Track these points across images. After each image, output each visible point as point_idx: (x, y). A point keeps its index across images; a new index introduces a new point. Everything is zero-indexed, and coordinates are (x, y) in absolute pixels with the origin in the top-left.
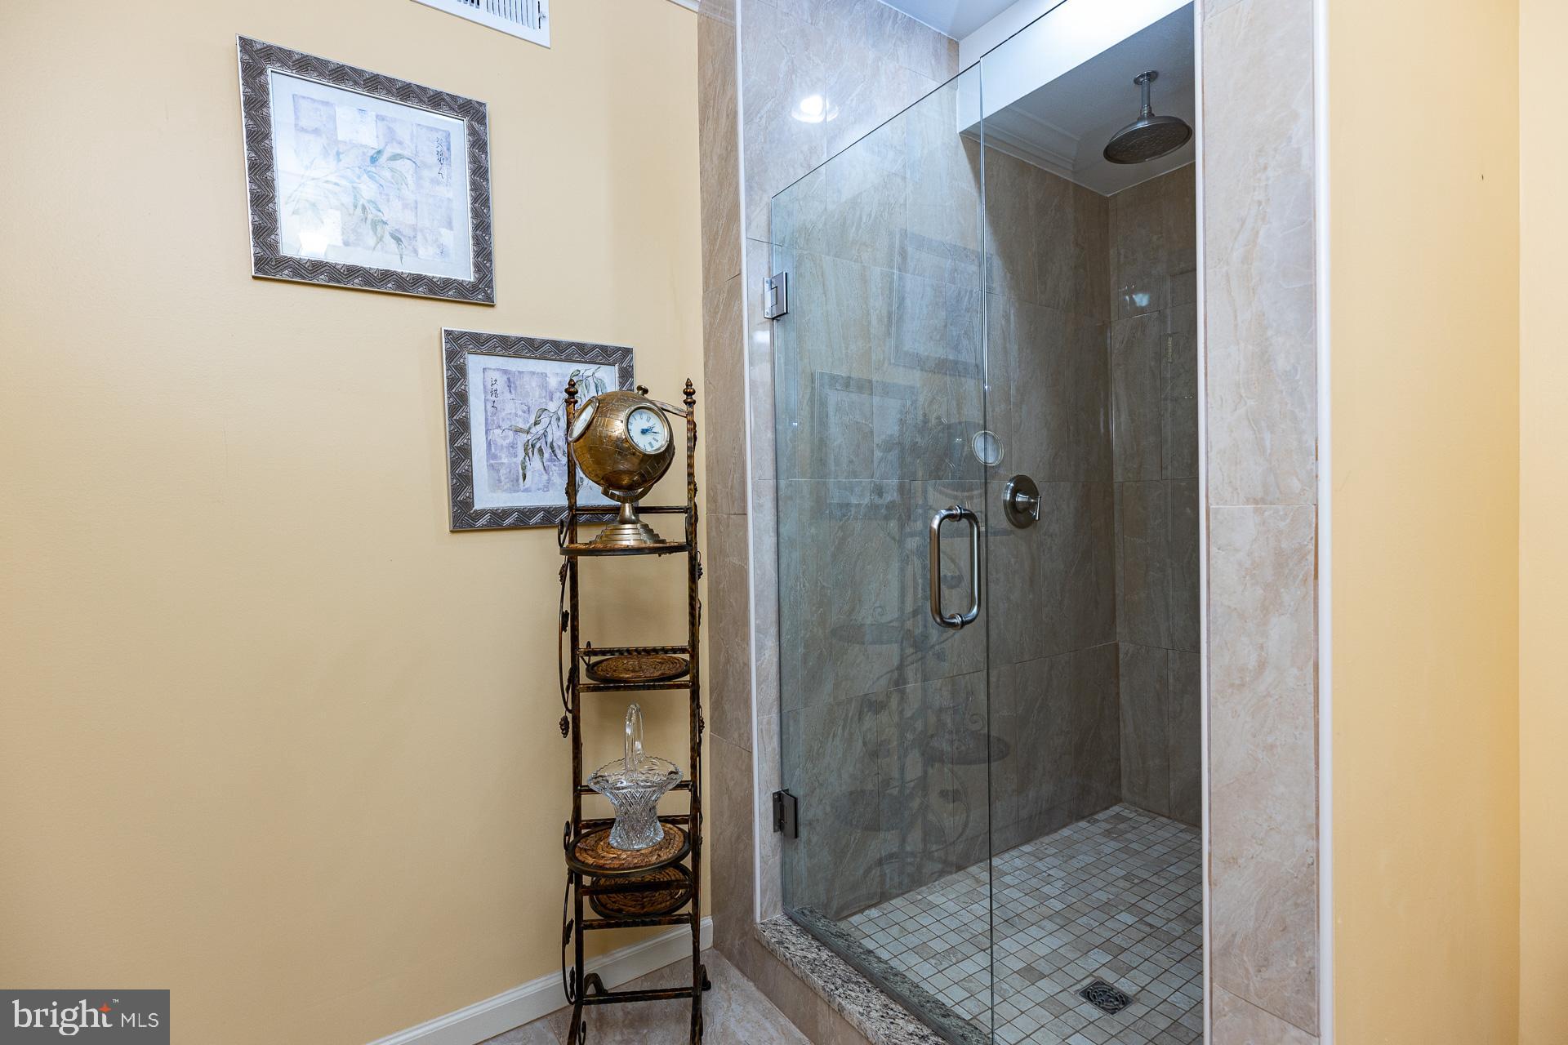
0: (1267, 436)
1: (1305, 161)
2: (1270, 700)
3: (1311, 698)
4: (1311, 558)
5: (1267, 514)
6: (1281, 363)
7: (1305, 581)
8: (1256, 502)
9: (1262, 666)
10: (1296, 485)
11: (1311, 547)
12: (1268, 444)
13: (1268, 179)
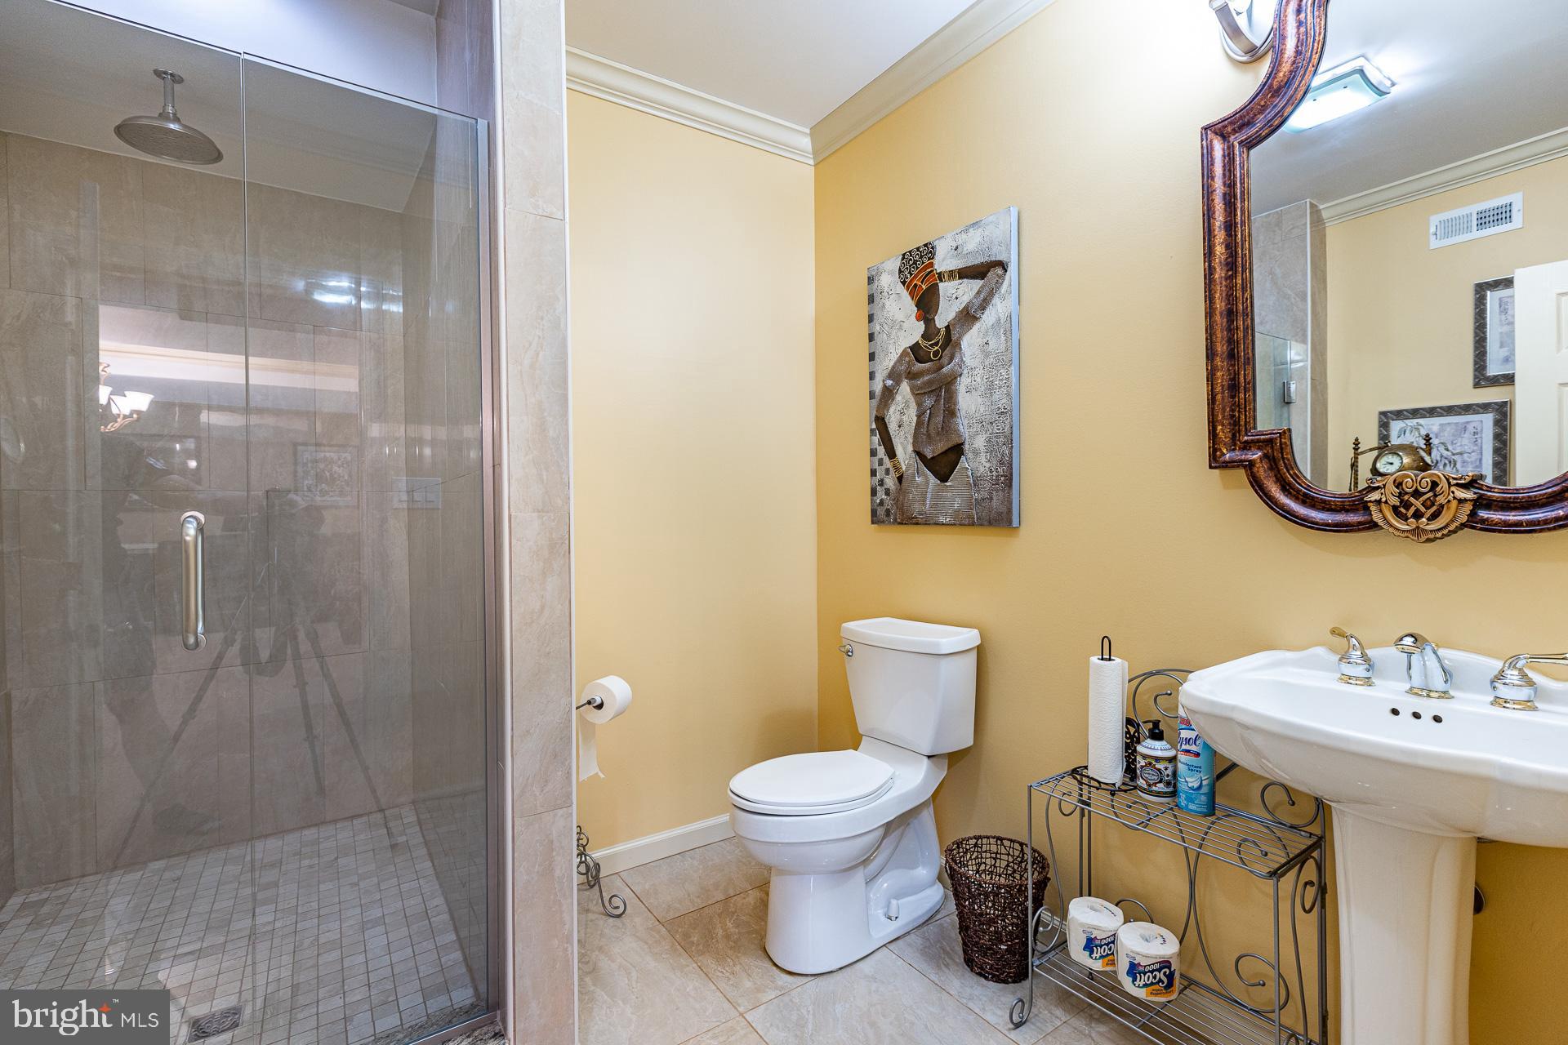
0: (544, 473)
1: (562, 326)
2: (547, 627)
3: (568, 620)
4: (567, 542)
5: (544, 519)
6: (551, 433)
7: (564, 555)
8: (539, 512)
9: (543, 608)
10: (560, 502)
11: (567, 536)
12: (545, 477)
13: (543, 325)
